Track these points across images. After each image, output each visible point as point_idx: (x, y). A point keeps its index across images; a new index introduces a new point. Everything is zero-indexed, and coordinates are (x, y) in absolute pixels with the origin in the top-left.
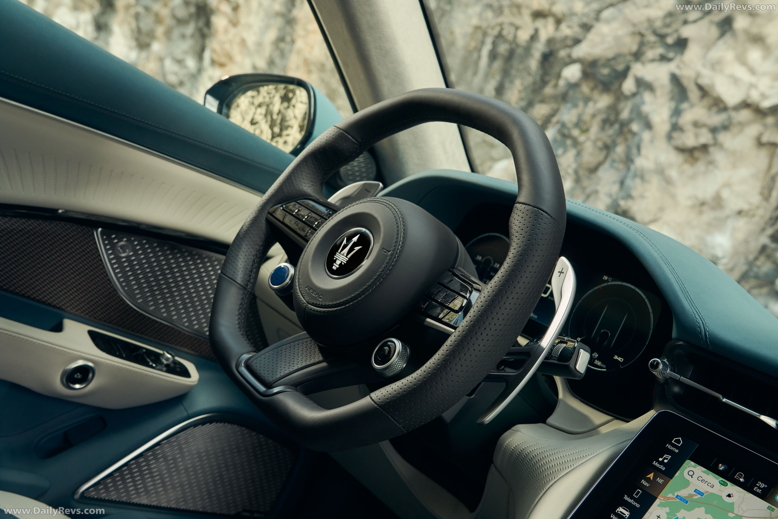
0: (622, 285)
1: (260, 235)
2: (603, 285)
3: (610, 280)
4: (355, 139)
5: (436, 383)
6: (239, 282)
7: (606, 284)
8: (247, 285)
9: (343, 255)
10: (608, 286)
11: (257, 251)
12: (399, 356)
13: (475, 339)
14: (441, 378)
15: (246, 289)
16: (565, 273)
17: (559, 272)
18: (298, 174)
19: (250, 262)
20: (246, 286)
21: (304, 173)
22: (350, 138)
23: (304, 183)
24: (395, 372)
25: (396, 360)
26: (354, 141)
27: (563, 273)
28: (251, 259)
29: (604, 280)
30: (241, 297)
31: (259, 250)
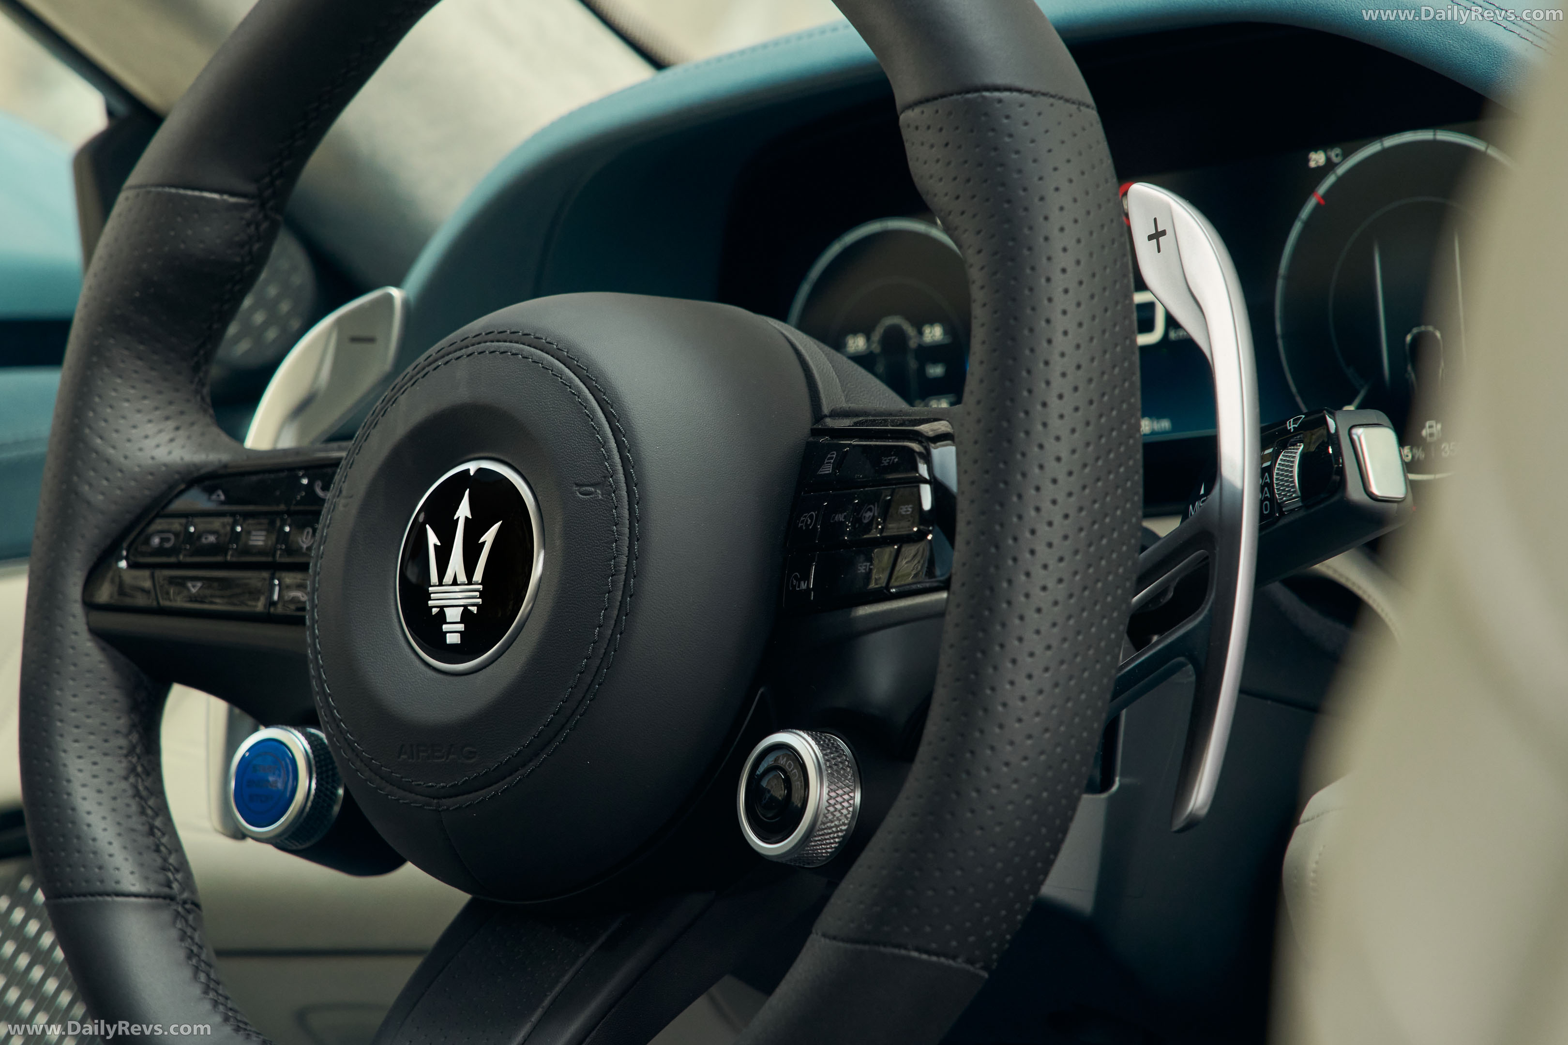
0: (1385, 152)
1: (103, 697)
2: (1322, 189)
3: (1337, 155)
4: (232, 194)
5: (988, 770)
6: (137, 888)
7: (1331, 180)
8: (169, 885)
9: (455, 583)
10: (1340, 180)
11: (126, 756)
12: (825, 773)
13: (1023, 578)
14: (992, 748)
15: (172, 898)
16: (1169, 232)
17: (1150, 238)
18: (106, 421)
19: (128, 805)
20: (166, 890)
21: (126, 404)
22: (213, 200)
23: (146, 437)
24: (841, 831)
25: (825, 790)
26: (233, 200)
27: (1163, 233)
28: (124, 791)
29: (1318, 169)
30: (174, 933)
31: (131, 751)
